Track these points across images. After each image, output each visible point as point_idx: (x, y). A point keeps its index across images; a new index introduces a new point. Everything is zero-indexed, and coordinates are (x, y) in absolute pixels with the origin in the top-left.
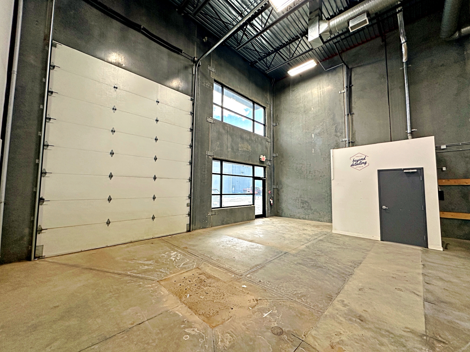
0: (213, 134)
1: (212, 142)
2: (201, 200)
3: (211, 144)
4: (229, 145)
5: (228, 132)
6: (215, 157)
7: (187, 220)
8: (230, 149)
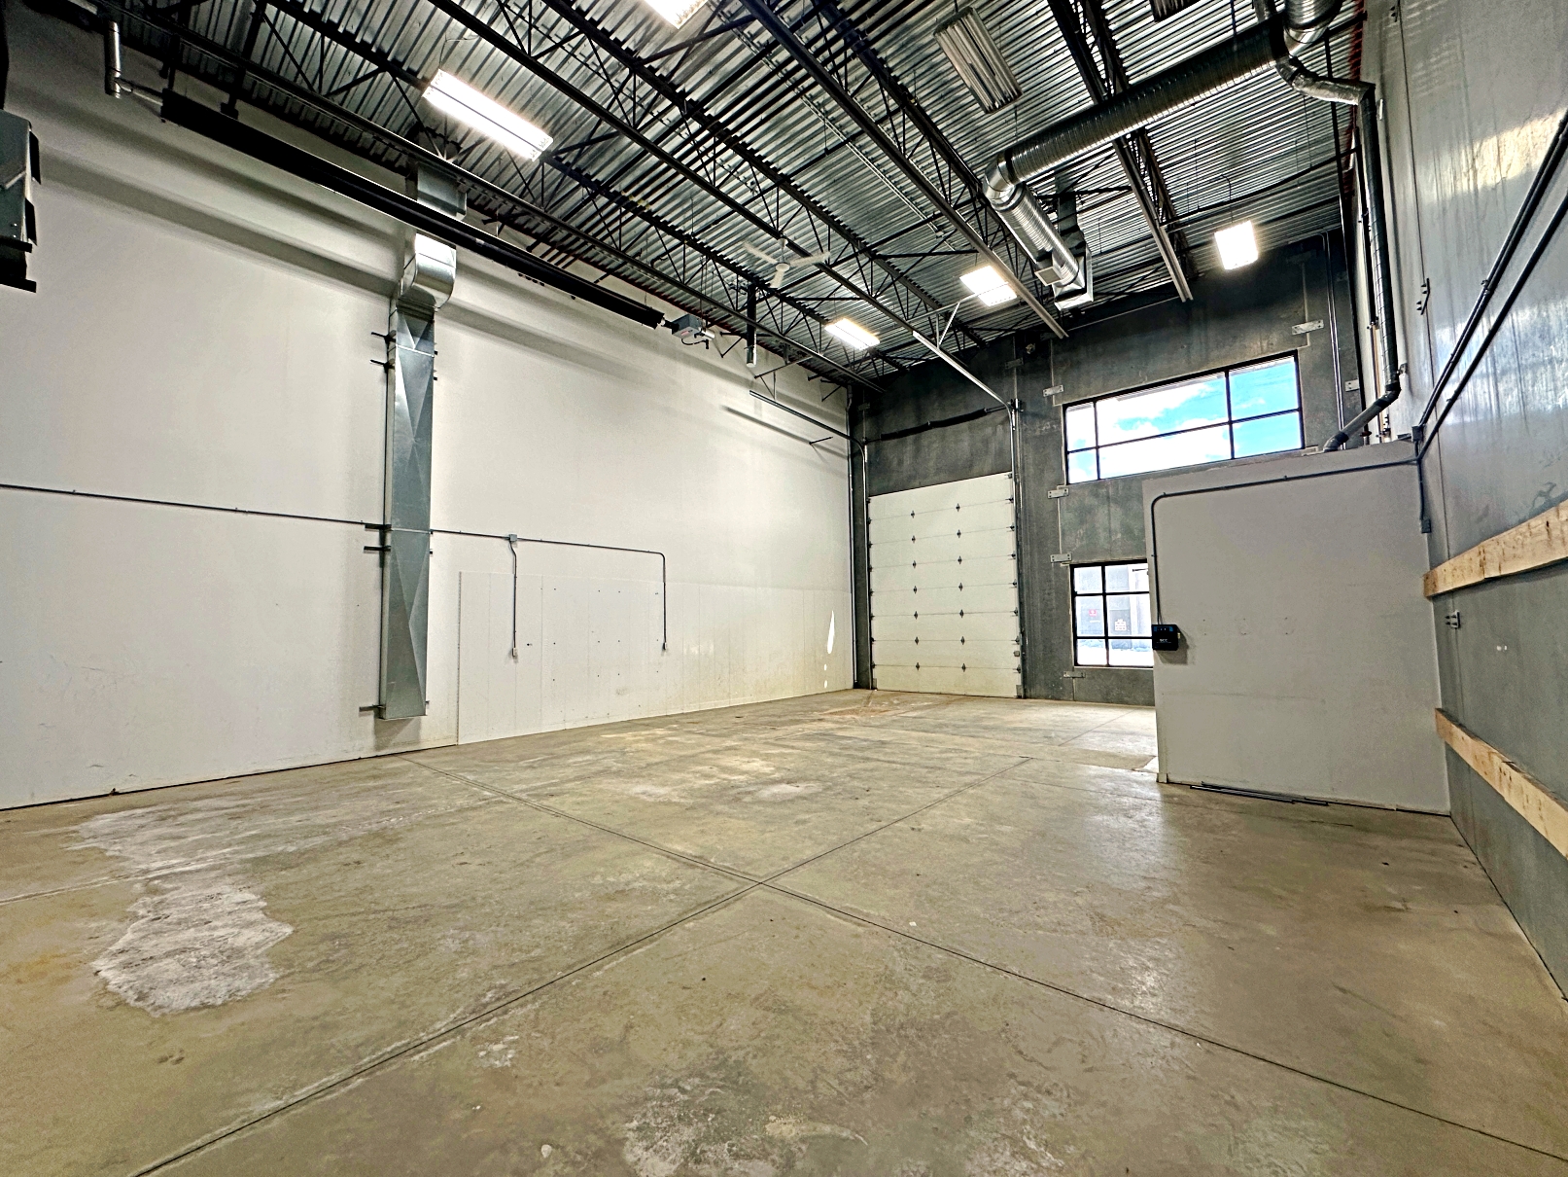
0: (1064, 518)
1: (1063, 534)
2: (1045, 647)
3: (1063, 539)
4: (1115, 525)
5: (1108, 498)
6: (1074, 562)
7: (1017, 679)
8: (1119, 536)
